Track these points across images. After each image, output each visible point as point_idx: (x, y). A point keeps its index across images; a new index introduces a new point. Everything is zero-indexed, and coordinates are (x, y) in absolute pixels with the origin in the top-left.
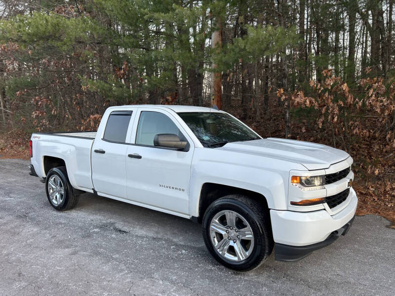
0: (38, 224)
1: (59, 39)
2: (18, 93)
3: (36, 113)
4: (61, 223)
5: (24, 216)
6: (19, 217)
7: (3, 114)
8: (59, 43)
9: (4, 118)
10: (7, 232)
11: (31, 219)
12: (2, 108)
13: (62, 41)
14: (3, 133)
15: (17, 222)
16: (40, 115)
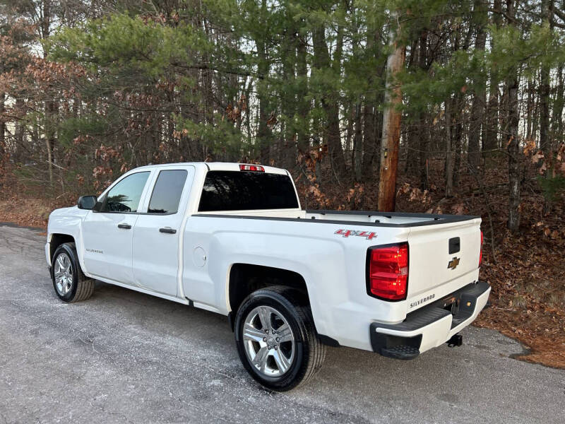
0: (111, 360)
1: (147, 58)
2: (77, 139)
3: (98, 169)
4: (150, 362)
5: (87, 341)
6: (79, 342)
7: (50, 171)
8: (147, 64)
9: (51, 177)
10: (60, 372)
11: (98, 347)
12: (50, 161)
13: (151, 60)
14: (48, 197)
15: (76, 353)
16: (104, 173)
